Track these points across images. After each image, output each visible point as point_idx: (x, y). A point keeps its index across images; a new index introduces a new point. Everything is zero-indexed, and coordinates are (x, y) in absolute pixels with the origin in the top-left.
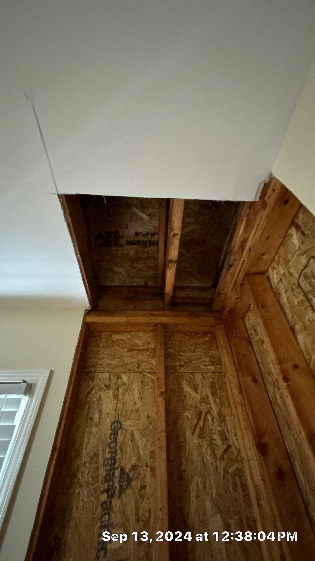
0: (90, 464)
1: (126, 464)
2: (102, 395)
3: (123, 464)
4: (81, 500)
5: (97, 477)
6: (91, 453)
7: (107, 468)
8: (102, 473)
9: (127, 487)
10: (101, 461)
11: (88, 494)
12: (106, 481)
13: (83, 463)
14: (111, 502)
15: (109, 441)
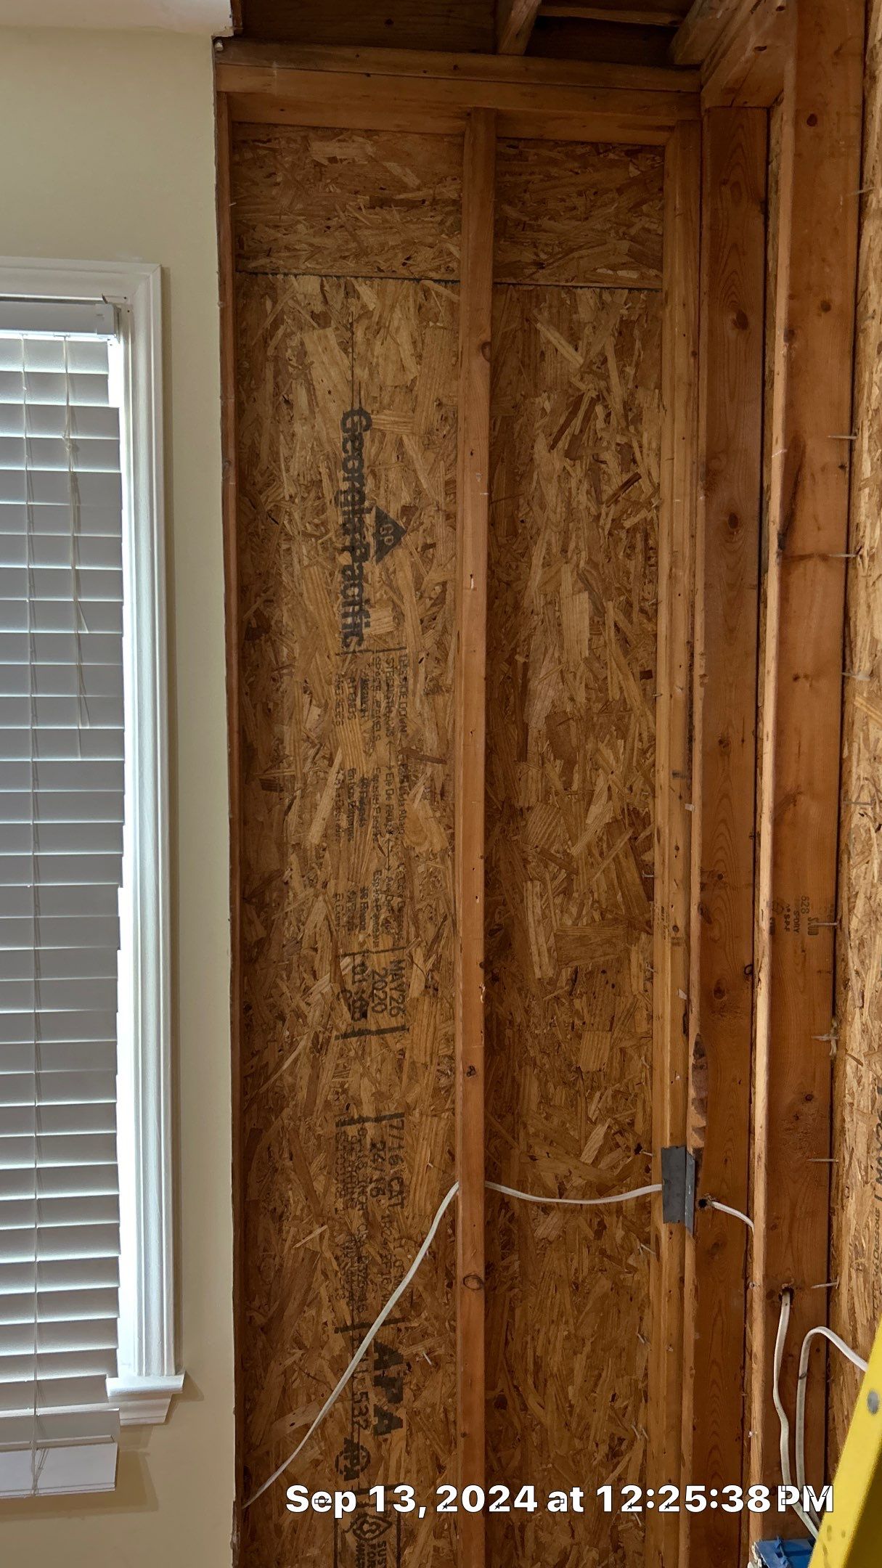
0: (303, 499)
1: (388, 502)
2: (307, 341)
3: (381, 503)
4: (296, 560)
5: (324, 523)
6: (301, 478)
7: (346, 508)
8: (336, 517)
9: (394, 545)
10: (329, 495)
11: (309, 552)
12: (346, 532)
13: (287, 498)
14: (360, 568)
15: (344, 455)
